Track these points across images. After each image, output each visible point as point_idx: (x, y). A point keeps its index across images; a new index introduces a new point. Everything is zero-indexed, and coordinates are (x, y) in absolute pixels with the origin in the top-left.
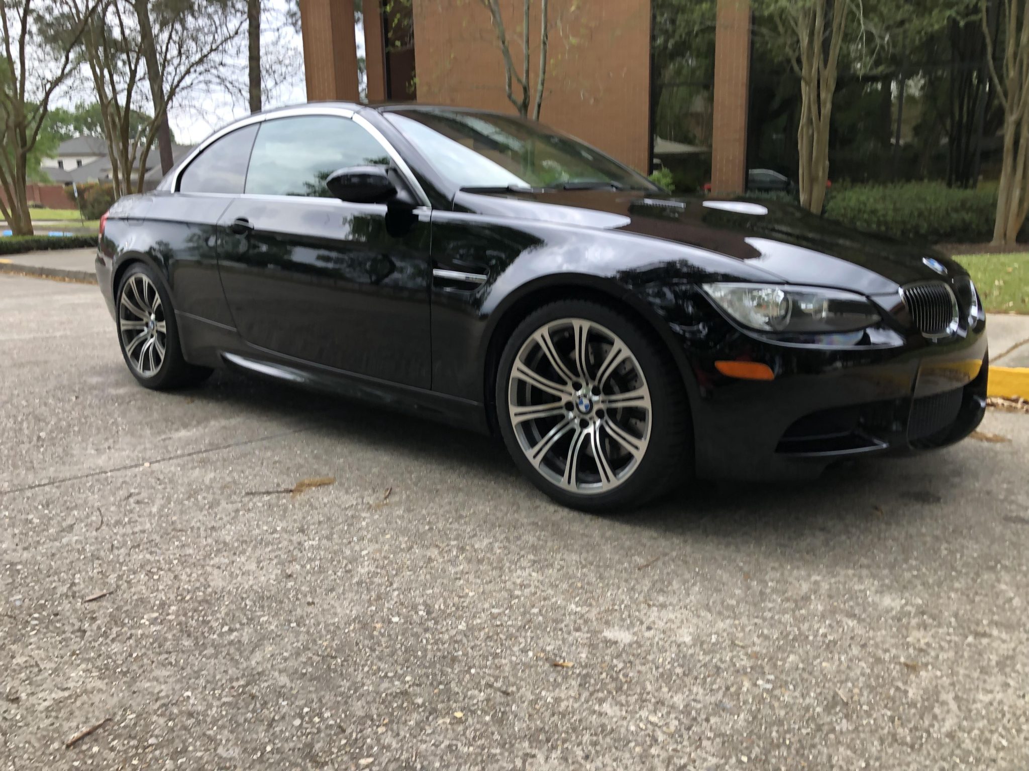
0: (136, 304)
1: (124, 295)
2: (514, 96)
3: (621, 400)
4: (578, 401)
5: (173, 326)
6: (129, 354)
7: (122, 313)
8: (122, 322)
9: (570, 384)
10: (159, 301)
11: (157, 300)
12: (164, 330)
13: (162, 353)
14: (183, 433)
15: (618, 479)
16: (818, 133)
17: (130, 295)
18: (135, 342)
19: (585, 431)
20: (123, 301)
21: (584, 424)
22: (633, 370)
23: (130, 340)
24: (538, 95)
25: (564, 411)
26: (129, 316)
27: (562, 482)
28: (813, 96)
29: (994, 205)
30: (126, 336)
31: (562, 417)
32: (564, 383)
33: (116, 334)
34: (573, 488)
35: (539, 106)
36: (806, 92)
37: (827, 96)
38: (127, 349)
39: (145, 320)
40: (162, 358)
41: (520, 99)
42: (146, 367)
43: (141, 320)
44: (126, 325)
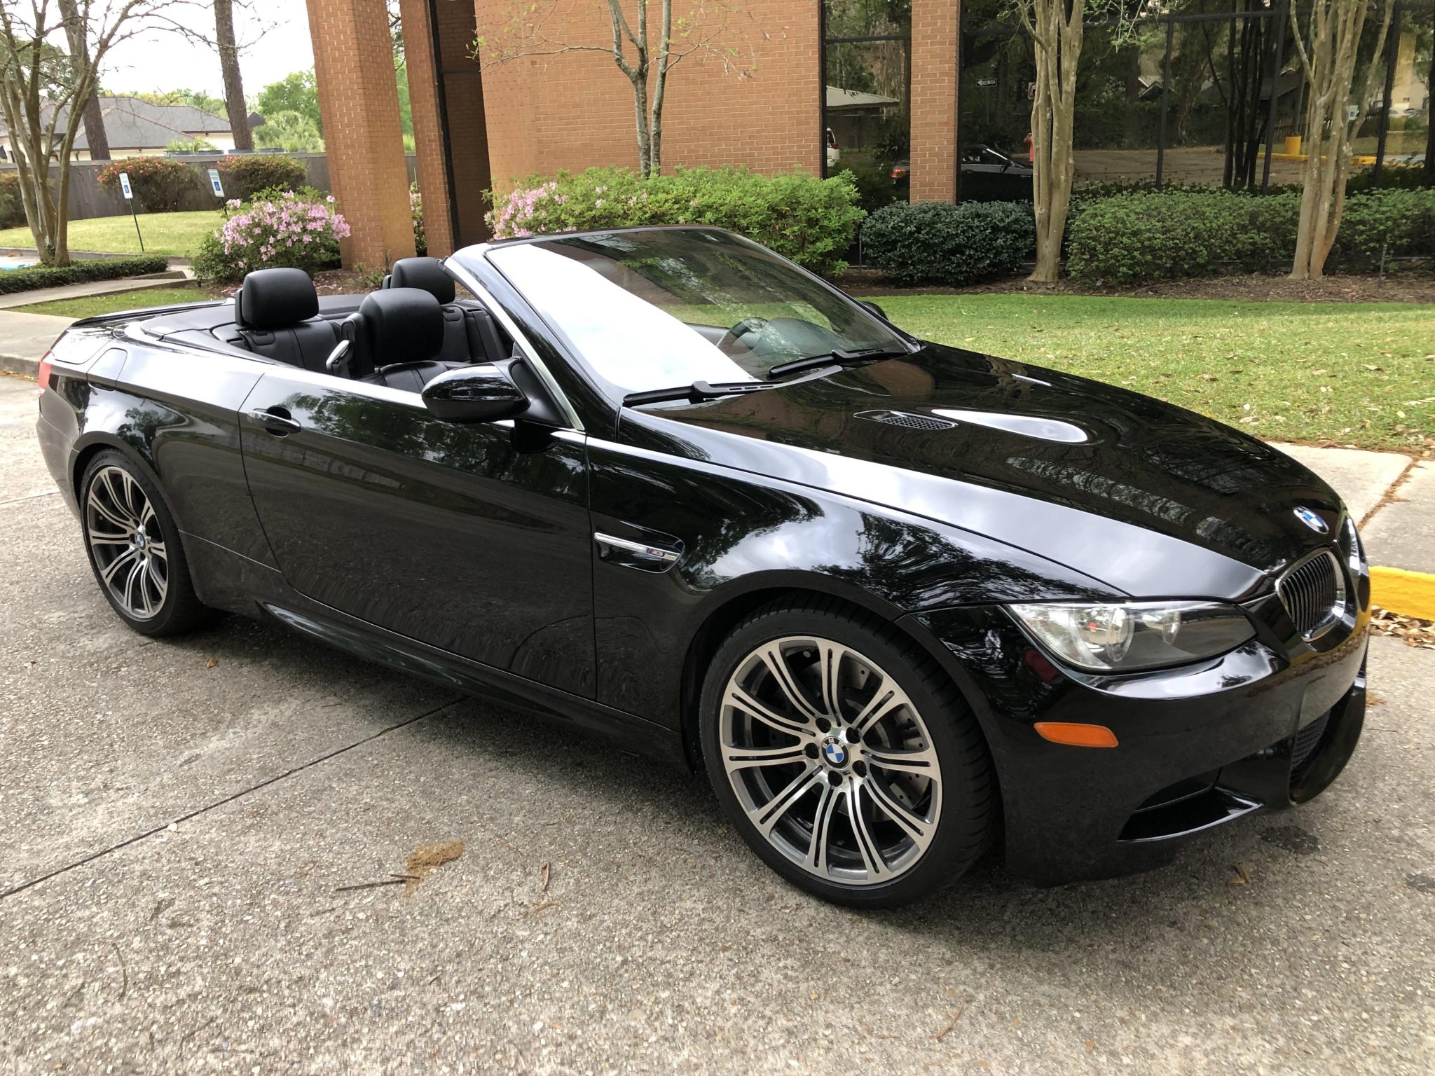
0: (113, 508)
1: (92, 494)
2: (625, 62)
3: (893, 762)
4: (825, 746)
5: (176, 548)
6: (108, 581)
7: (92, 521)
8: (92, 533)
9: (812, 720)
10: (152, 512)
11: (149, 510)
12: (164, 555)
13: (163, 587)
14: (214, 744)
15: (892, 870)
16: (1058, 114)
17: (102, 494)
18: (116, 565)
19: (838, 790)
20: (90, 502)
21: (835, 779)
22: (912, 723)
23: (108, 561)
24: (661, 62)
25: (805, 759)
26: (102, 526)
27: (804, 861)
28: (1052, 67)
29: (1295, 223)
30: (101, 555)
31: (802, 766)
32: (805, 720)
33: (84, 553)
34: (822, 871)
35: (664, 76)
36: (1043, 61)
37: (1069, 65)
38: (104, 573)
39: (130, 532)
40: (163, 595)
41: (633, 63)
42: (137, 603)
43: (124, 531)
44: (98, 538)
